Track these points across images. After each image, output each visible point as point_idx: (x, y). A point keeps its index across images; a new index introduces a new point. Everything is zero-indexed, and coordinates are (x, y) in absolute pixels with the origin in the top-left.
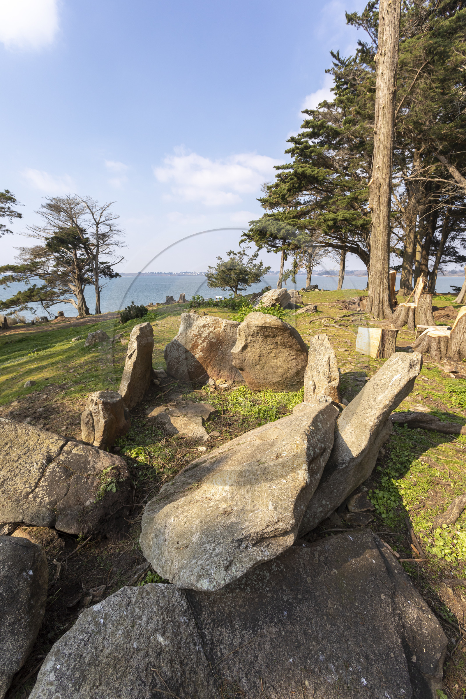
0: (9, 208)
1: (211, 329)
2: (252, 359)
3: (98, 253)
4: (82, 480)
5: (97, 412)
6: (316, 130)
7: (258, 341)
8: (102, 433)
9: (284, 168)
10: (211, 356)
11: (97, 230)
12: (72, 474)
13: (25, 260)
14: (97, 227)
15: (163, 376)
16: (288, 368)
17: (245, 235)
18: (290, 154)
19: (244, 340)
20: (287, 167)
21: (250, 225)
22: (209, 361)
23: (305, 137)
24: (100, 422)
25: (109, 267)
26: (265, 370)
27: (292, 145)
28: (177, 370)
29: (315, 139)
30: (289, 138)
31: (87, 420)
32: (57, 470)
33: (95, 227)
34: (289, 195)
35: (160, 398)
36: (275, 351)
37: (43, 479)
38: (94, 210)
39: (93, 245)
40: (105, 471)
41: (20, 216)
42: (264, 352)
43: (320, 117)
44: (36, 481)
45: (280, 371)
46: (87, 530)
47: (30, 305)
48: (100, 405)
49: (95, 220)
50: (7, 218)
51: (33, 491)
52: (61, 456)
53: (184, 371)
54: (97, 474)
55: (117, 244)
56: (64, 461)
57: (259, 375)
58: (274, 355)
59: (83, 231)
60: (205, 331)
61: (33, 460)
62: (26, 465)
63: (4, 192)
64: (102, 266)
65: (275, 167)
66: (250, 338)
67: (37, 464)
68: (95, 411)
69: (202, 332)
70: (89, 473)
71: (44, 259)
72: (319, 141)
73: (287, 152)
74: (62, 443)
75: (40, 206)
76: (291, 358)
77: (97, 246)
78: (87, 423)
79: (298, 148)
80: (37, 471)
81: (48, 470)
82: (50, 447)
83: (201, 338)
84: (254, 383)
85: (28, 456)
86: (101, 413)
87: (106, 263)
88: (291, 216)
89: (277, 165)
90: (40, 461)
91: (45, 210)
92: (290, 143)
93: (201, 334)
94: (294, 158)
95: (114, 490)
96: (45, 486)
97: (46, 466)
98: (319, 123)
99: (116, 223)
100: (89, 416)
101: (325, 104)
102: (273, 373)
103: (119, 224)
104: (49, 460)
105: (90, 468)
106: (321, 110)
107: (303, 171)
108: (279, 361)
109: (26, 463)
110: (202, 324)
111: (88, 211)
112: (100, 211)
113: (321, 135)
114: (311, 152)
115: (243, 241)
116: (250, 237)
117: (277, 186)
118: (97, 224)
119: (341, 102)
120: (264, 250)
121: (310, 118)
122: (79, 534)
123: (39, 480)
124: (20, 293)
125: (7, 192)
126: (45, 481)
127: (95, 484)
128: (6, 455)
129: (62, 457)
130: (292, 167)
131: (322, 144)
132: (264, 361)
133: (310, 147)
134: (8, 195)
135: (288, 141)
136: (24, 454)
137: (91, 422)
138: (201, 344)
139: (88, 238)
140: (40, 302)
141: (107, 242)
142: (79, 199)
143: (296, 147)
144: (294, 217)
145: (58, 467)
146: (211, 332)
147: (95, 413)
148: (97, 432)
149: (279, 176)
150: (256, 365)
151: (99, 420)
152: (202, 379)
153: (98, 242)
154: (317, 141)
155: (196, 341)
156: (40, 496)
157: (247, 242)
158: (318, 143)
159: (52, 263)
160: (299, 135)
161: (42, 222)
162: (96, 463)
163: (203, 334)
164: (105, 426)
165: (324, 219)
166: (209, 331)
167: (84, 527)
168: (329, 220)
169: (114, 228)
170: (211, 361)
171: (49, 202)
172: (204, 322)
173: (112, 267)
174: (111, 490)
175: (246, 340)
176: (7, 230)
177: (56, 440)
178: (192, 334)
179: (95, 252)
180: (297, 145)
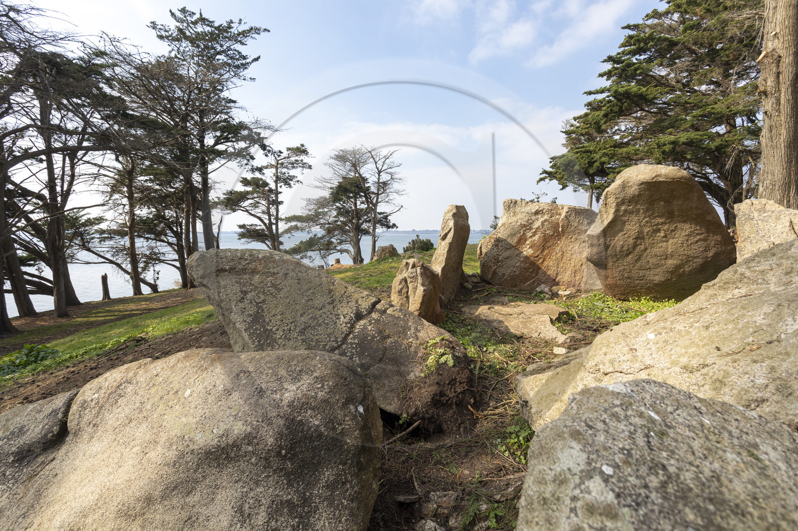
0: (302, 160)
1: (546, 217)
2: (621, 243)
3: (377, 202)
4: (401, 346)
5: (414, 278)
6: (642, 45)
7: (638, 211)
8: (419, 305)
9: (597, 92)
10: (544, 254)
11: (379, 179)
12: (388, 337)
13: (310, 210)
14: (379, 175)
15: (475, 280)
16: (688, 256)
17: (545, 172)
18: (605, 77)
19: (612, 211)
20: (602, 91)
21: (551, 162)
22: (541, 261)
23: (627, 55)
24: (418, 291)
25: (386, 217)
26: (642, 262)
27: (608, 66)
28: (495, 273)
29: (641, 55)
30: (606, 58)
31: (400, 287)
32: (369, 328)
33: (377, 175)
34: (605, 123)
35: (477, 299)
36: (666, 227)
37: (351, 336)
38: (378, 159)
39: (373, 193)
40: (431, 342)
41: (310, 167)
42: (646, 230)
43: (647, 30)
44: (343, 336)
45: (671, 262)
46: (414, 409)
47: (309, 253)
48: (418, 269)
49: (378, 169)
50: (299, 169)
51: (339, 347)
52: (373, 314)
53: (504, 275)
54: (421, 344)
55: (397, 192)
56: (377, 321)
57: (631, 271)
58: (662, 234)
59: (365, 180)
60: (537, 219)
61: (339, 311)
62: (331, 316)
63: (300, 146)
64: (379, 216)
65: (585, 93)
66: (623, 208)
67: (345, 317)
68: (412, 276)
69: (533, 221)
70: (410, 340)
71: (326, 210)
72: (646, 56)
73: (601, 75)
74: (374, 300)
75: (329, 158)
76: (695, 239)
77: (378, 195)
78: (400, 292)
79: (617, 69)
80: (344, 325)
81: (357, 327)
82: (360, 302)
83: (530, 229)
84: (616, 286)
85: (334, 307)
86: (420, 280)
87: (384, 213)
88: (608, 146)
89: (588, 90)
90: (347, 314)
91: (333, 161)
92: (605, 63)
93: (531, 224)
94: (610, 81)
95: (451, 363)
96: (355, 343)
97: (355, 322)
98: (647, 35)
99: (398, 171)
100: (403, 283)
101: (656, 14)
102: (657, 266)
103: (400, 172)
104: (359, 316)
105: (411, 334)
106: (649, 22)
107: (626, 90)
108: (671, 245)
109: (331, 314)
110: (533, 211)
111: (372, 160)
112: (383, 160)
113: (649, 50)
114: (636, 69)
115: (542, 179)
116: (551, 175)
117: (586, 115)
118: (380, 172)
119: (679, 6)
120: (570, 188)
121: (631, 33)
122: (401, 414)
123: (347, 335)
124: (301, 242)
125: (302, 145)
126: (354, 338)
127: (420, 355)
128: (309, 300)
129: (375, 315)
130: (609, 90)
131: (649, 60)
132: (642, 247)
133: (634, 64)
134: (303, 148)
135: (605, 61)
136: (329, 304)
137: (405, 290)
138: (531, 237)
139: (369, 187)
140: (318, 252)
141: (388, 191)
142: (363, 149)
143: (614, 68)
144: (611, 147)
145: (370, 325)
146: (545, 221)
147: (411, 278)
148: (412, 304)
149: (589, 104)
150: (627, 255)
151: (416, 288)
152: (530, 285)
153: (378, 190)
154: (642, 57)
155: (524, 234)
156: (349, 354)
157: (547, 180)
158: (644, 59)
159: (335, 213)
160: (619, 54)
161: (328, 173)
162: (419, 331)
163: (535, 223)
164: (424, 296)
165: (657, 144)
166: (541, 220)
167: (409, 406)
168: (665, 145)
169: (394, 177)
170: (544, 260)
171: (337, 153)
172: (537, 208)
173: (389, 218)
174: (446, 361)
175: (617, 211)
176: (298, 181)
177: (367, 295)
178: (519, 224)
179: (374, 201)
180: (615, 66)
